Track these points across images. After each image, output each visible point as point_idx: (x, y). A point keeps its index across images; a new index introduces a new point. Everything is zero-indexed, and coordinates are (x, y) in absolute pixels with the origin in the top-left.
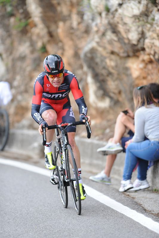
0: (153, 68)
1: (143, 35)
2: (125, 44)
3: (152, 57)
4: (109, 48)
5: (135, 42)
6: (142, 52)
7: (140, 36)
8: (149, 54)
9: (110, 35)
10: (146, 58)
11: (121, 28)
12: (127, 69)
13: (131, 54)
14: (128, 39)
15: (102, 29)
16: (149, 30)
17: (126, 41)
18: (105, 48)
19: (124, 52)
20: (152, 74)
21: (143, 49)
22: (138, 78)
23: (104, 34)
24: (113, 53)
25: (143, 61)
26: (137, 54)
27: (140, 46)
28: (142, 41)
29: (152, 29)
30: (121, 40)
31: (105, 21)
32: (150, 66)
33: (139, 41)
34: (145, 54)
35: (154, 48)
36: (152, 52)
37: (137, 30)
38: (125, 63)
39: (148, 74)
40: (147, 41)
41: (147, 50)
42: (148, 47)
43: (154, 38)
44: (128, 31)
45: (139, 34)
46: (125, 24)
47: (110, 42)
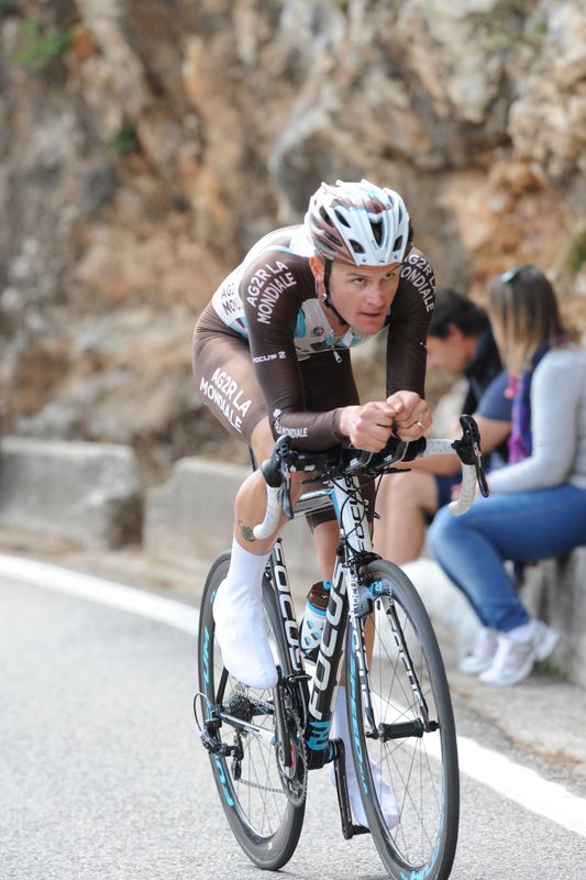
0: (539, 210)
1: (503, 90)
2: (436, 119)
3: (537, 170)
4: (377, 134)
5: (473, 114)
6: (499, 152)
7: (493, 90)
8: (528, 160)
9: (380, 88)
10: (515, 172)
11: (422, 61)
12: (443, 215)
13: (458, 158)
14: (448, 101)
15: (350, 64)
16: (527, 70)
17: (441, 110)
18: (360, 136)
19: (432, 151)
20: (537, 232)
21: (506, 141)
22: (484, 248)
23: (357, 84)
24: (389, 154)
25: (505, 185)
26: (482, 158)
27: (492, 128)
28: (500, 107)
29: (537, 66)
30: (419, 104)
31: (362, 34)
32: (529, 206)
33: (488, 109)
34: (509, 159)
35: (544, 136)
36: (539, 152)
37: (481, 69)
38: (434, 195)
39: (523, 235)
40: (520, 111)
41: (521, 145)
42: (524, 134)
43: (543, 100)
44: (448, 71)
45: (489, 83)
46: (437, 45)
47: (382, 114)
